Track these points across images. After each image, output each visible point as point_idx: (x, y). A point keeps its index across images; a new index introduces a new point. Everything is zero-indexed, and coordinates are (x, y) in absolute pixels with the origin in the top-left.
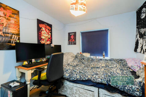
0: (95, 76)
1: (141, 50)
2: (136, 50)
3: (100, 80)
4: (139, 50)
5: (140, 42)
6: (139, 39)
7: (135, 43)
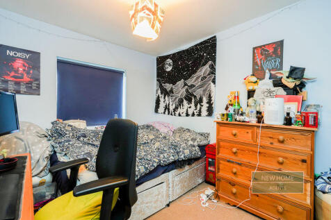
0: (162, 156)
1: (165, 110)
2: (156, 111)
3: (172, 157)
4: (161, 109)
5: (162, 100)
6: (160, 96)
7: (155, 101)
